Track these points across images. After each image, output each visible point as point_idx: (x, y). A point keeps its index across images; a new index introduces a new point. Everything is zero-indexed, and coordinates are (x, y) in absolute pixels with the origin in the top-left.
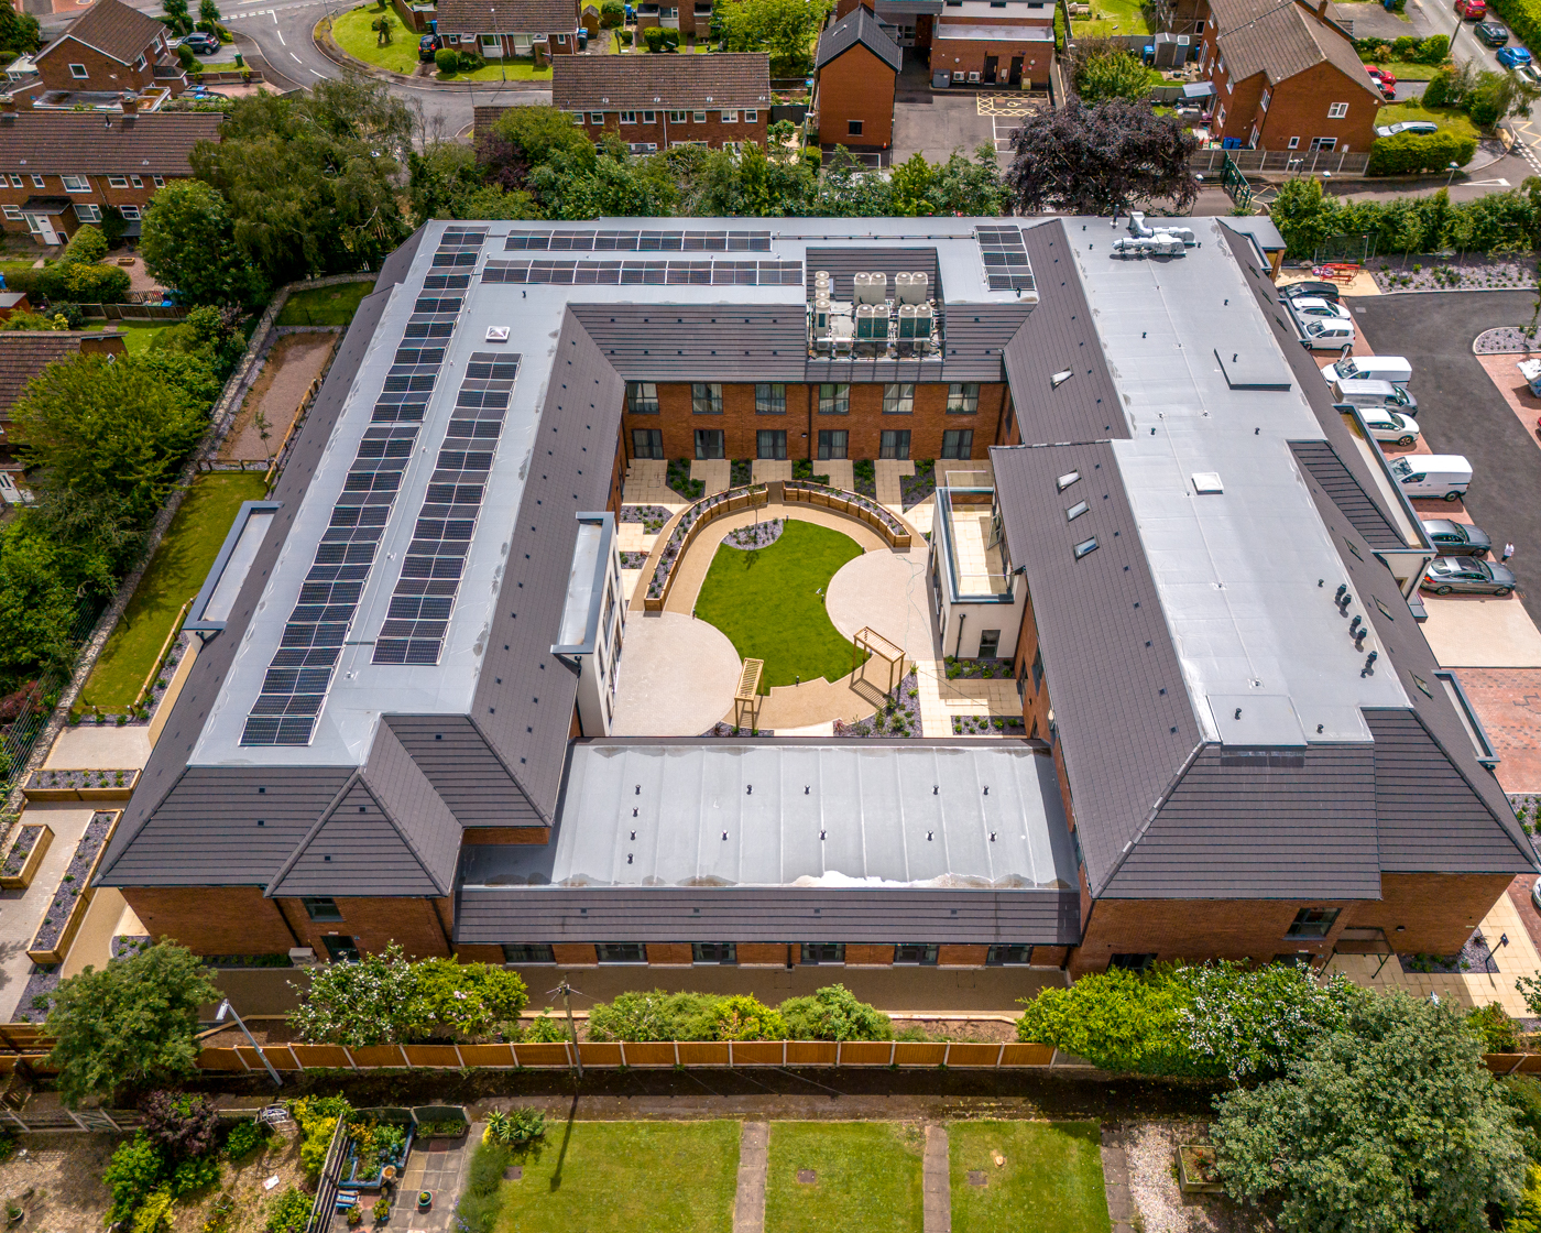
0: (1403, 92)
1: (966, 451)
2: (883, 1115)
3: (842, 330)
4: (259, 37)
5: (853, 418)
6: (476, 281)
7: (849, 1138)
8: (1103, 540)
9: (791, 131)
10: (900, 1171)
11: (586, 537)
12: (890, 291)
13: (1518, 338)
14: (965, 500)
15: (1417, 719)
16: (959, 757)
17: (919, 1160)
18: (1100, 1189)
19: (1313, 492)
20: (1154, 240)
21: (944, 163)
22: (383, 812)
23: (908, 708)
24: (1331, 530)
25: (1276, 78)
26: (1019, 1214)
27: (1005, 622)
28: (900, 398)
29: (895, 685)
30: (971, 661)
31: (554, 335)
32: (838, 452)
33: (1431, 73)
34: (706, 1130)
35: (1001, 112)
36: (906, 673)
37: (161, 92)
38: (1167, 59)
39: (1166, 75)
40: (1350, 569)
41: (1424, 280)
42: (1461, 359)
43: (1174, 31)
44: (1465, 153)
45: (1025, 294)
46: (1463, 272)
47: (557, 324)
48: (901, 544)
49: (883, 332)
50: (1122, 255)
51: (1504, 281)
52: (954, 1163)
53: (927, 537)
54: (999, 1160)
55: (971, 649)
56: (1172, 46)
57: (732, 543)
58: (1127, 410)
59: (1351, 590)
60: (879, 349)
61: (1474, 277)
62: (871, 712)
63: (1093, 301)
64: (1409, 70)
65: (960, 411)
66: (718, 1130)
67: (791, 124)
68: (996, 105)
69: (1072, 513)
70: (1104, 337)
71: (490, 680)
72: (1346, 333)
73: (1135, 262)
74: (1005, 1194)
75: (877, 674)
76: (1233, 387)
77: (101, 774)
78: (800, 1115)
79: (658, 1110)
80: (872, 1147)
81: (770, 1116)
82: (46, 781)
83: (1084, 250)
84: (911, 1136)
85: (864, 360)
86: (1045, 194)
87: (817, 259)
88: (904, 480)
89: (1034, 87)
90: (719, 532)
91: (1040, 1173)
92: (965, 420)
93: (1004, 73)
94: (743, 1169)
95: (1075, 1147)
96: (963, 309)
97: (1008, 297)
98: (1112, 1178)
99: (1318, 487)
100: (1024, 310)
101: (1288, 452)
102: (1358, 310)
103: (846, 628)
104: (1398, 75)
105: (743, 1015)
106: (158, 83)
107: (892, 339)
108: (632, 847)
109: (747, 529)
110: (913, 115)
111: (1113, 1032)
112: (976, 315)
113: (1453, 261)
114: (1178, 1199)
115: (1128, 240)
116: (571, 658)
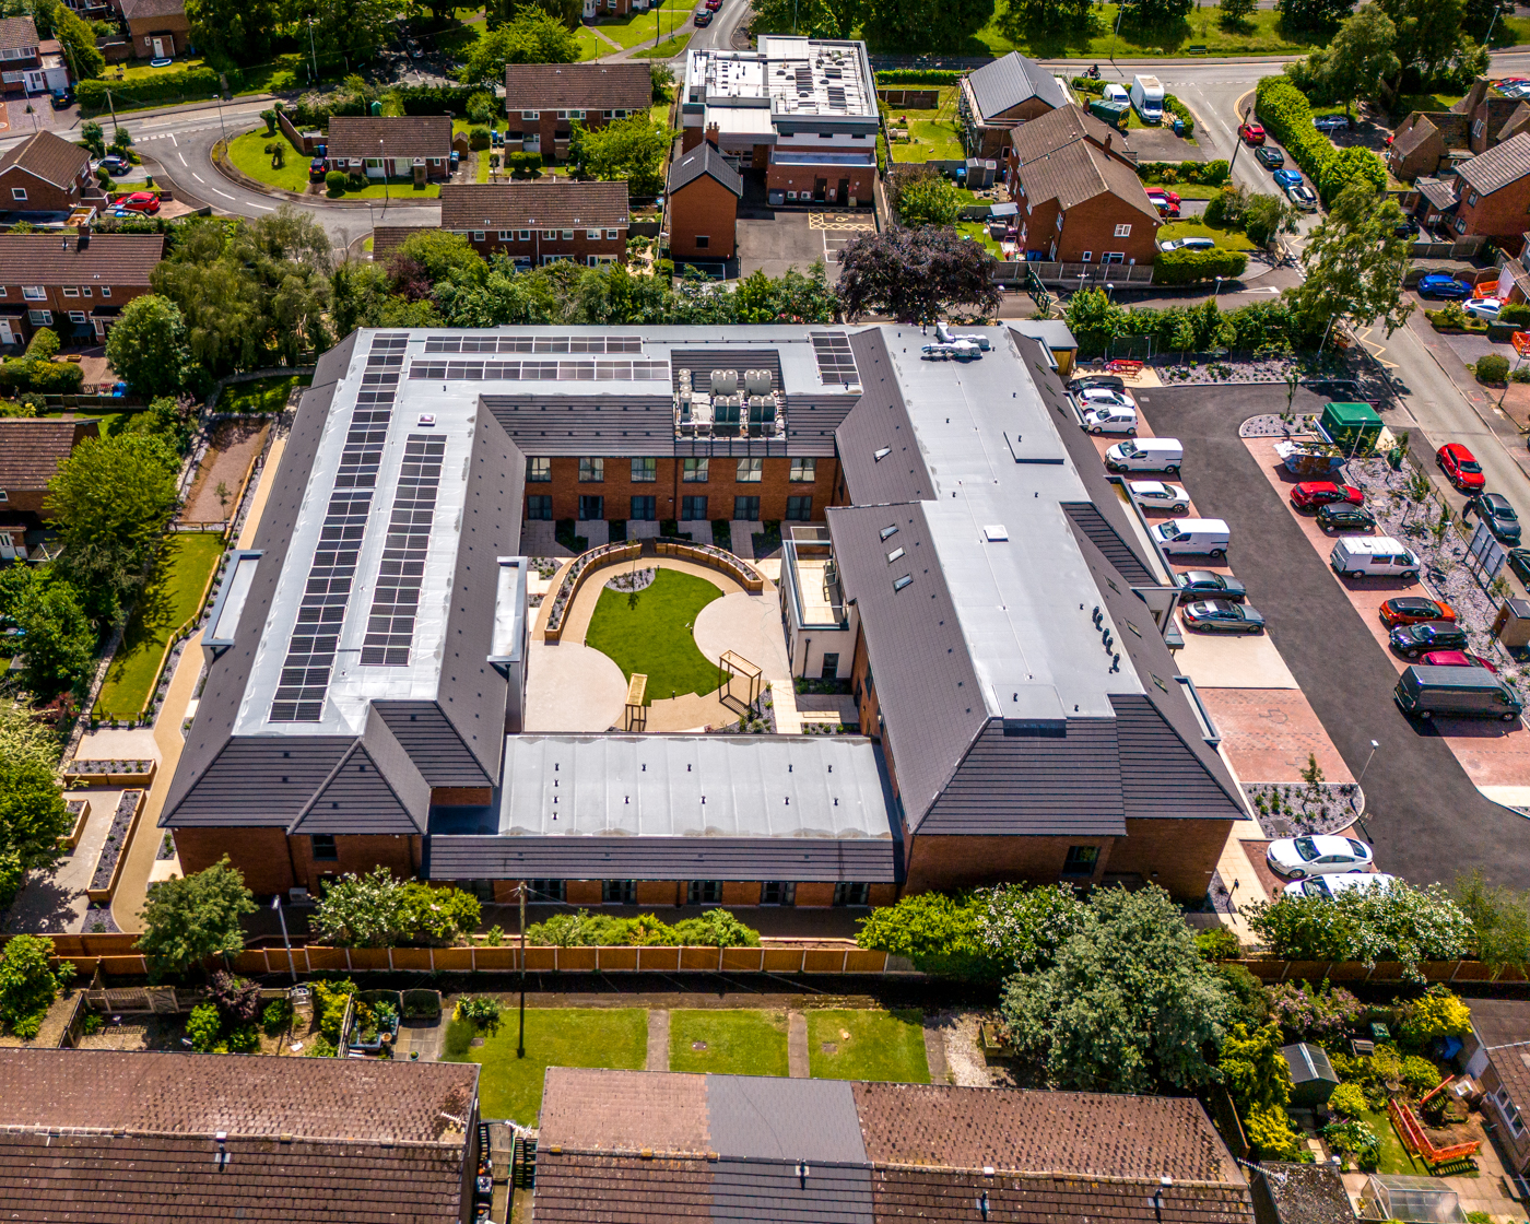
0: (1188, 210)
1: (807, 514)
2: (756, 1006)
3: (703, 415)
4: (163, 159)
5: (712, 486)
6: (404, 378)
7: (732, 1021)
8: (916, 575)
9: (646, 245)
10: (771, 1042)
11: (506, 578)
12: (741, 383)
13: (1278, 423)
14: (806, 553)
15: (1150, 703)
16: (809, 745)
17: (785, 1035)
18: (923, 1056)
19: (1080, 541)
20: (956, 345)
21: (782, 276)
22: (377, 770)
23: (765, 717)
24: (1093, 569)
25: (1066, 205)
26: (862, 1070)
27: (842, 646)
28: (750, 470)
29: (754, 698)
30: (817, 680)
31: (471, 420)
32: (699, 514)
33: (1214, 193)
34: (621, 1015)
35: (830, 226)
36: (762, 690)
37: (88, 211)
38: (977, 181)
39: (977, 194)
40: (1106, 597)
41: (1200, 374)
42: (1229, 441)
43: (983, 156)
44: (1239, 266)
45: (852, 388)
46: (1233, 367)
47: (473, 412)
48: (755, 590)
49: (736, 418)
50: (930, 357)
51: (1269, 375)
52: (811, 1037)
53: (776, 583)
54: (846, 1035)
55: (815, 670)
56: (982, 169)
57: (613, 587)
58: (933, 479)
59: (1104, 610)
60: (735, 431)
61: (1243, 373)
62: (734, 719)
63: (906, 394)
64: (1194, 190)
65: (800, 481)
66: (630, 1015)
67: (646, 239)
68: (826, 220)
69: (892, 556)
70: (915, 422)
71: (447, 678)
72: (1129, 419)
73: (942, 363)
74: (850, 1058)
75: (740, 689)
76: (1018, 461)
77: (124, 763)
78: (692, 1005)
79: (584, 1002)
80: (749, 1027)
81: (669, 1006)
82: (82, 768)
83: (899, 353)
84: (778, 1019)
85: (721, 439)
86: (869, 302)
87: (679, 359)
88: (755, 537)
89: (860, 204)
90: (602, 579)
91: (876, 1042)
92: (805, 488)
93: (833, 192)
94: (651, 1041)
95: (903, 1028)
96: (801, 398)
97: (838, 389)
98: (931, 1049)
99: (1085, 537)
100: (851, 401)
101: (1061, 511)
102: (1143, 399)
103: (712, 655)
104: (1183, 196)
105: (648, 928)
106: (85, 203)
107: (744, 422)
108: (556, 808)
109: (625, 576)
110: (751, 229)
111: (929, 934)
112: (812, 403)
113: (1224, 358)
114: (983, 1061)
115: (935, 344)
116: (503, 666)
